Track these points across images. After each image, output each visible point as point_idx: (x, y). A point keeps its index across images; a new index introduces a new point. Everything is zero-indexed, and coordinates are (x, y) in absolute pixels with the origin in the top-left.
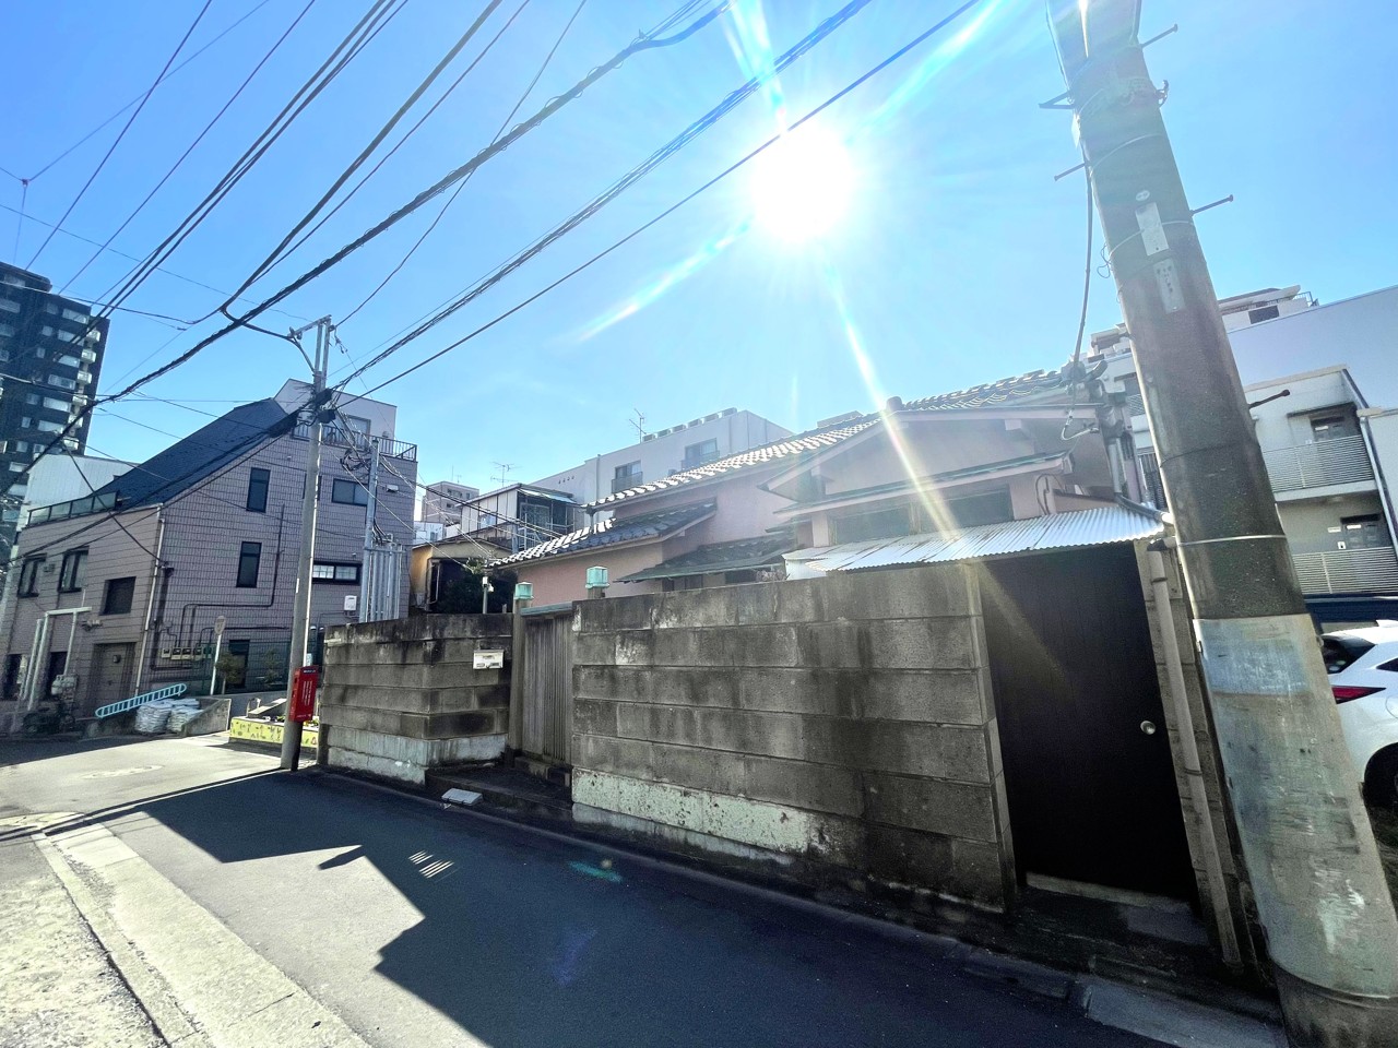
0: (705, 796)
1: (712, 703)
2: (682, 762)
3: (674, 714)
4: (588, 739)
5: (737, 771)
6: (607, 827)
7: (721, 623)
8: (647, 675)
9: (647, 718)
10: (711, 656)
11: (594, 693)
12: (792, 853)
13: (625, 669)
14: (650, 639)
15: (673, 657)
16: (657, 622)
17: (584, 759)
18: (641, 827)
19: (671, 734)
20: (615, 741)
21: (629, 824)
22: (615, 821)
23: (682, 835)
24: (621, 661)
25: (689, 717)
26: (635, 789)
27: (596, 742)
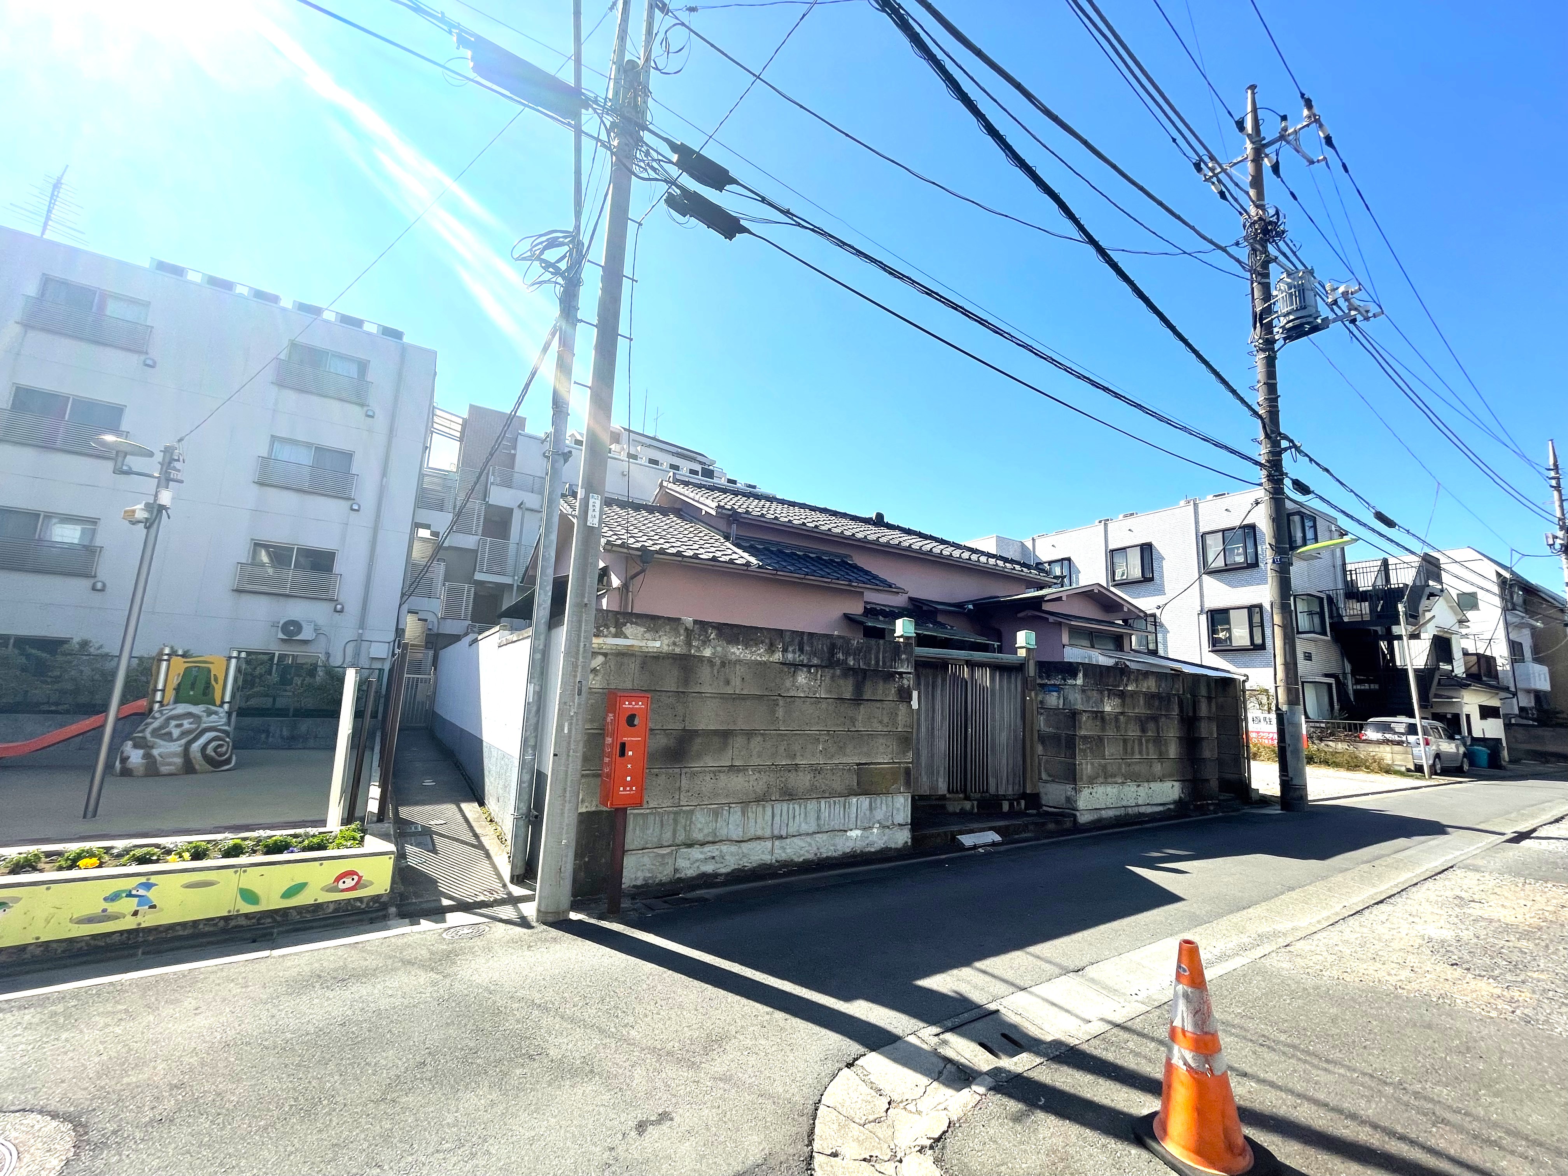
0: (1146, 784)
1: (1150, 733)
2: (1137, 768)
3: (1134, 741)
4: (1087, 764)
5: (1157, 768)
6: (1100, 820)
7: (1153, 690)
8: (1122, 717)
9: (1121, 744)
10: (1149, 709)
11: (1091, 730)
12: (1175, 802)
13: (1109, 714)
14: (1122, 695)
15: (1134, 708)
16: (1127, 685)
17: (1085, 778)
18: (1118, 813)
19: (1133, 753)
20: (1103, 761)
21: (1111, 813)
22: (1105, 814)
23: (1136, 809)
24: (1108, 709)
25: (1140, 744)
26: (1115, 790)
27: (1092, 764)
